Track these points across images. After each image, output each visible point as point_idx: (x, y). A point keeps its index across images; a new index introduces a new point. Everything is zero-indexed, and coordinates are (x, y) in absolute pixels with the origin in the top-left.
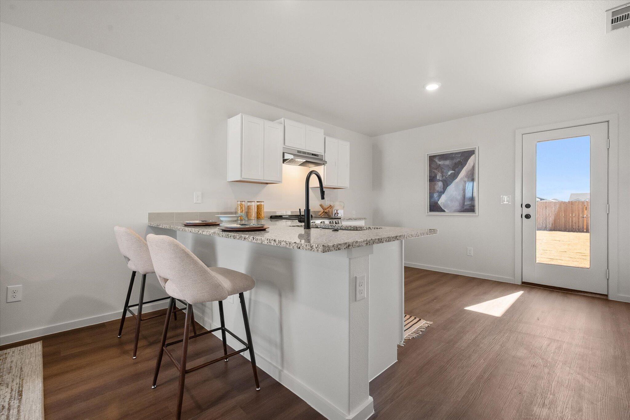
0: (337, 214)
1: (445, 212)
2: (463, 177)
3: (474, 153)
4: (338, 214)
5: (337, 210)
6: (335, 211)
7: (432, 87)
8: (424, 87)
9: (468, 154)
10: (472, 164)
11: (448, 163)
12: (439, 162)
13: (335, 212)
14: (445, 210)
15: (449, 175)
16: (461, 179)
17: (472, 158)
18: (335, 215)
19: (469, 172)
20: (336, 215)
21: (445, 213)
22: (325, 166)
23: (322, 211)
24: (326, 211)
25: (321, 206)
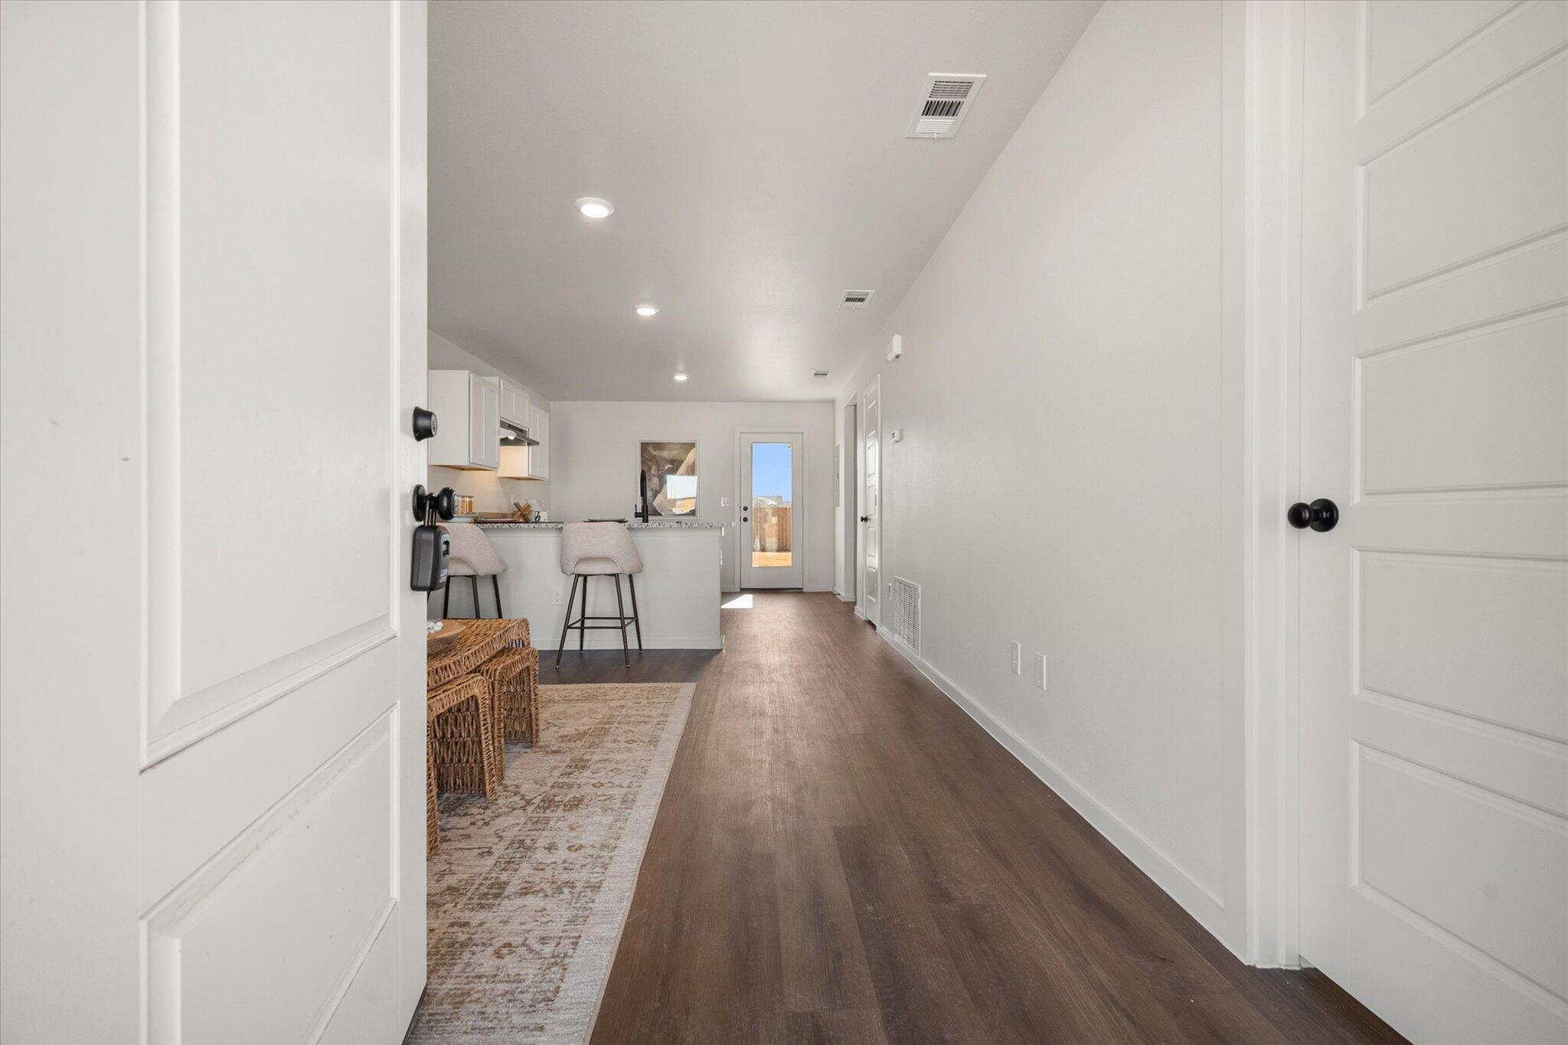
1: (661, 515)
3: (695, 446)
5: (538, 512)
9: (689, 447)
10: (693, 460)
11: (666, 455)
12: (651, 452)
14: (662, 513)
15: (666, 470)
17: (693, 451)
19: (689, 467)
22: (529, 448)
23: (519, 513)
24: (524, 513)
25: (516, 505)
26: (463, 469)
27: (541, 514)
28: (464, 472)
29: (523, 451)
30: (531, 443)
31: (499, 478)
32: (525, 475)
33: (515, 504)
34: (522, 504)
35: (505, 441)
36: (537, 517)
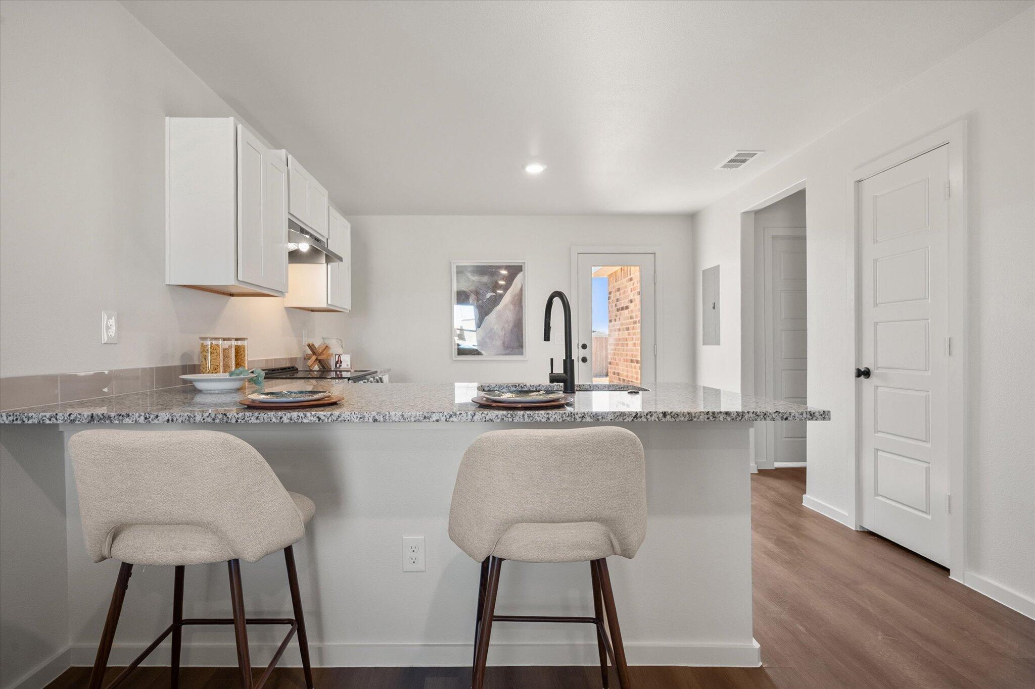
0: (339, 363)
1: (482, 354)
2: (508, 304)
3: (521, 270)
4: (341, 362)
5: (339, 356)
6: (337, 357)
7: (535, 169)
8: (523, 167)
9: (515, 270)
10: (519, 287)
11: (486, 281)
12: (471, 277)
13: (337, 360)
14: (483, 352)
15: (488, 299)
16: (506, 305)
17: (520, 276)
18: (336, 366)
19: (515, 296)
20: (338, 365)
21: (480, 356)
22: (329, 266)
23: (314, 358)
24: (320, 357)
25: (311, 347)
26: (232, 295)
27: (343, 358)
28: (232, 298)
29: (319, 271)
30: (331, 258)
31: (287, 308)
32: (323, 305)
33: (309, 345)
34: (317, 344)
35: (295, 256)
36: (337, 363)
